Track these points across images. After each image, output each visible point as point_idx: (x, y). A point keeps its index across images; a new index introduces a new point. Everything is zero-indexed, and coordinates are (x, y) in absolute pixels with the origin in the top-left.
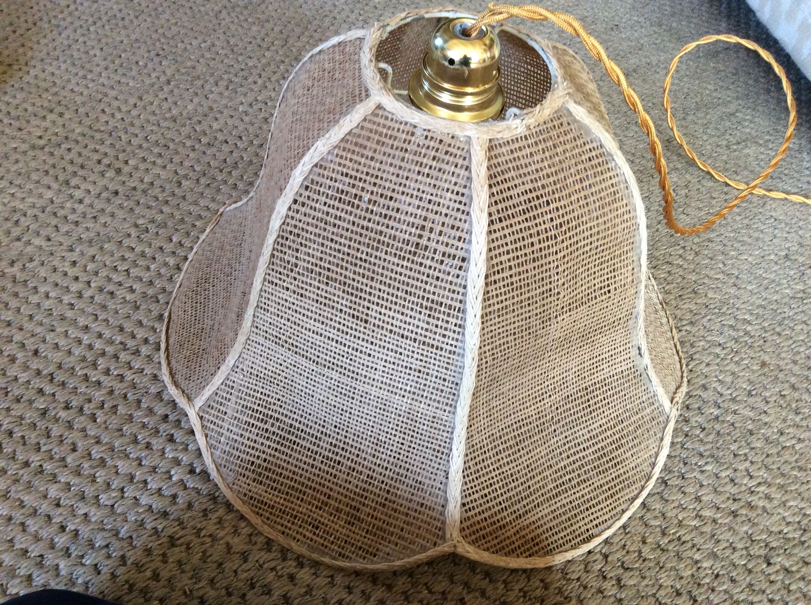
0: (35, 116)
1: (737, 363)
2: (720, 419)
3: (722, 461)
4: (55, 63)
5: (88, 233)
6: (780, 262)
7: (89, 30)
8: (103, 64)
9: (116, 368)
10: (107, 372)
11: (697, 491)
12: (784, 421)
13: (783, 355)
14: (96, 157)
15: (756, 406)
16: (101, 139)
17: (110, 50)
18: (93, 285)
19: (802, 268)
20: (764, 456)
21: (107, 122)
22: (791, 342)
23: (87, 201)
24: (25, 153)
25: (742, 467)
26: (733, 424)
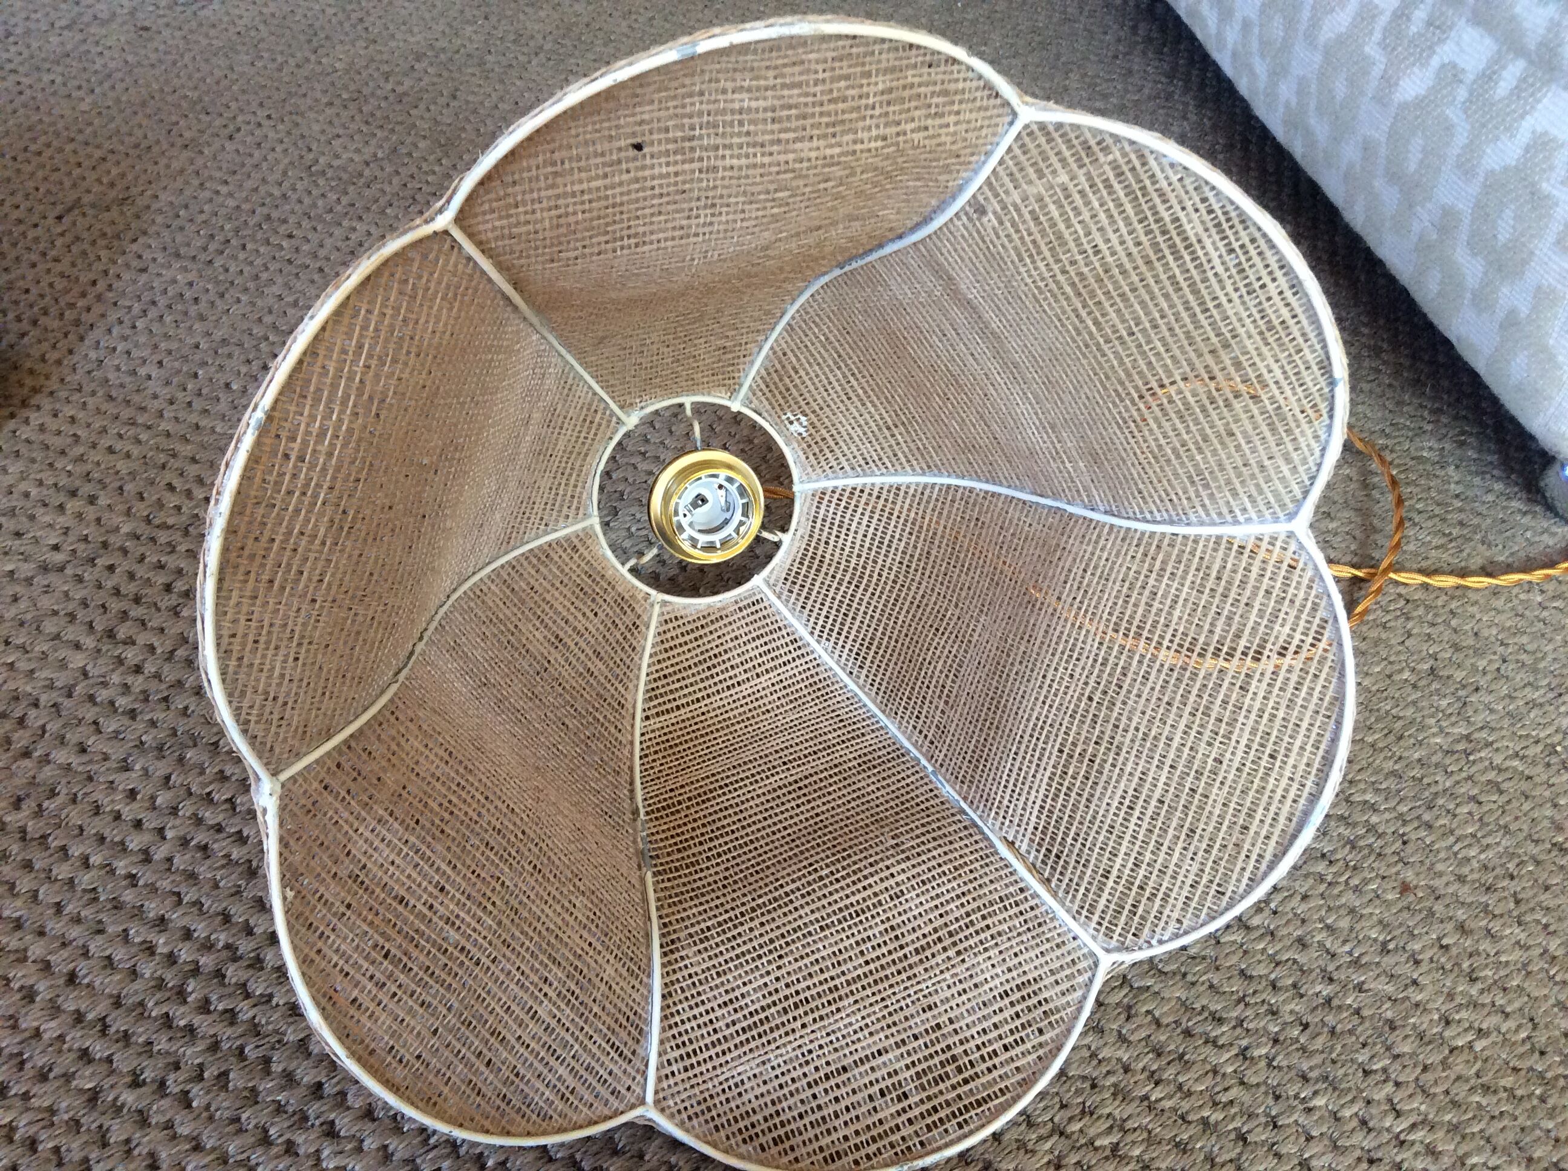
0: (45, 505)
1: (1356, 889)
2: (1335, 1002)
3: (1344, 1086)
4: (75, 397)
5: (154, 731)
6: (1421, 683)
7: (134, 327)
8: (164, 392)
9: (220, 999)
10: (204, 1007)
11: (1301, 1150)
12: (1451, 996)
13: (1439, 867)
14: (161, 579)
15: (1397, 971)
16: (169, 544)
17: (177, 364)
18: (169, 834)
19: (1461, 693)
20: (1419, 1070)
21: (178, 508)
22: (1452, 839)
23: (150, 668)
24: (29, 581)
25: (1379, 1095)
26: (1357, 1012)
